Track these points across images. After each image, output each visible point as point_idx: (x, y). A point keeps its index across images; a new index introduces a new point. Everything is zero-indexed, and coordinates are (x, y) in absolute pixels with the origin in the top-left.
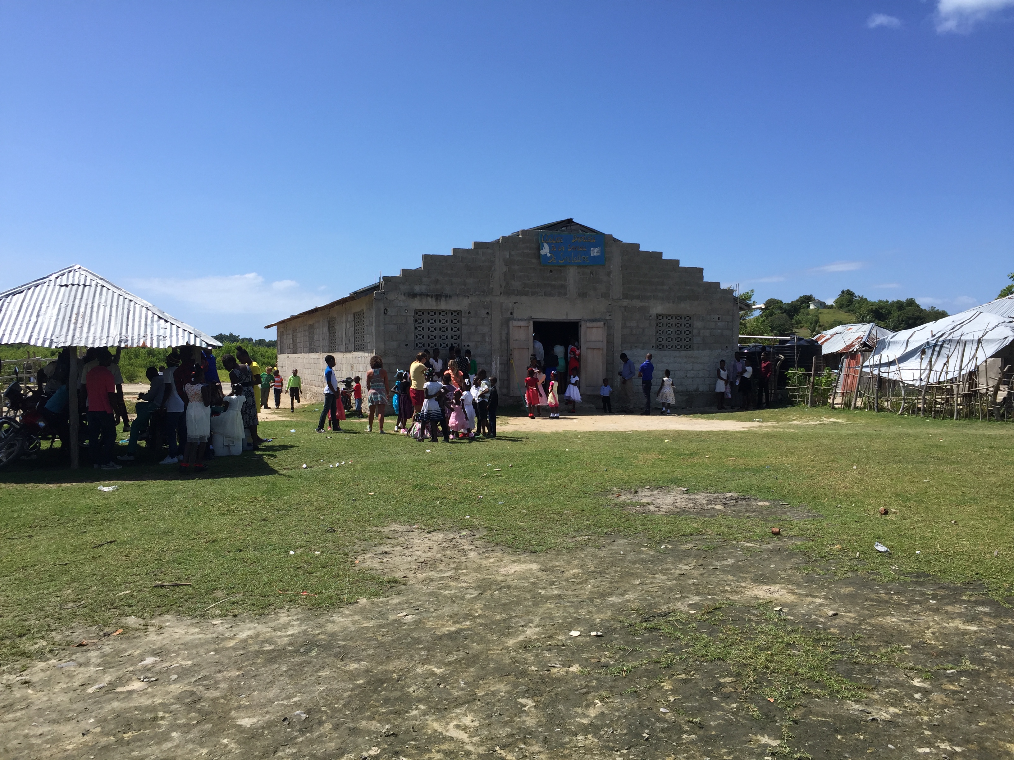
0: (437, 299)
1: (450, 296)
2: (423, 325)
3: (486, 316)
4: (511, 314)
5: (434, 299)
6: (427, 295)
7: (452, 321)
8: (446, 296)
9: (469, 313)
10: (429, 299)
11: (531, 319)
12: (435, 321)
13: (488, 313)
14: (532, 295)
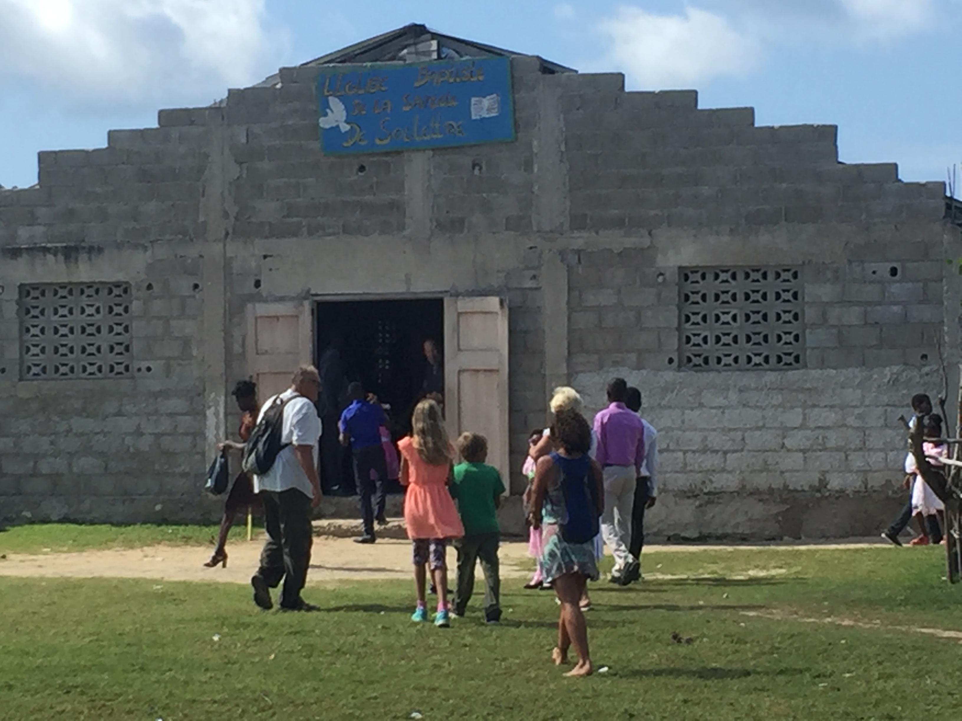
0: (67, 257)
1: (100, 250)
2: (41, 321)
3: (191, 292)
4: (258, 284)
5: (61, 257)
6: (46, 250)
7: (111, 310)
8: (91, 250)
9: (150, 287)
10: (50, 257)
11: (307, 295)
12: (71, 312)
13: (196, 286)
14: (310, 233)
